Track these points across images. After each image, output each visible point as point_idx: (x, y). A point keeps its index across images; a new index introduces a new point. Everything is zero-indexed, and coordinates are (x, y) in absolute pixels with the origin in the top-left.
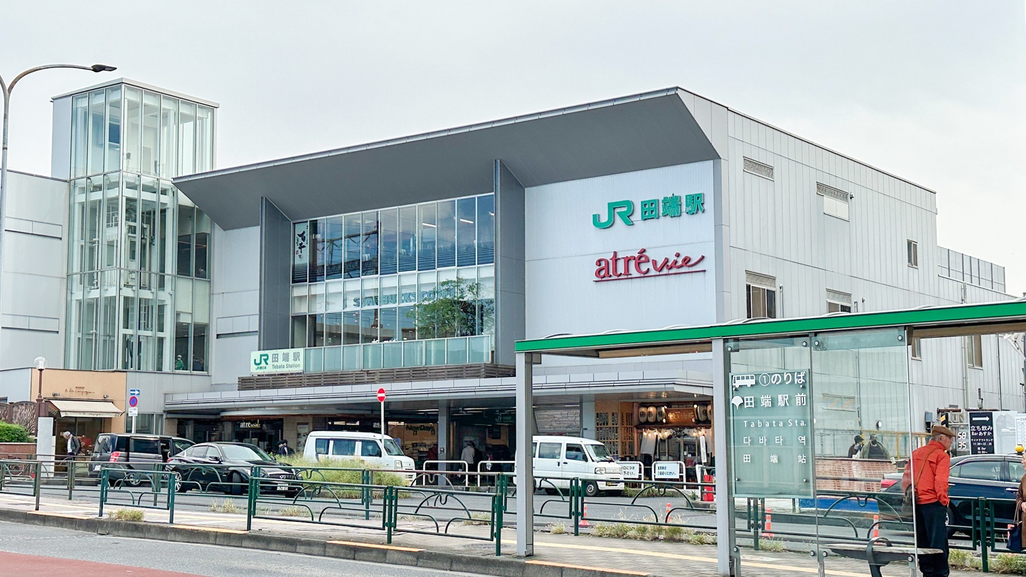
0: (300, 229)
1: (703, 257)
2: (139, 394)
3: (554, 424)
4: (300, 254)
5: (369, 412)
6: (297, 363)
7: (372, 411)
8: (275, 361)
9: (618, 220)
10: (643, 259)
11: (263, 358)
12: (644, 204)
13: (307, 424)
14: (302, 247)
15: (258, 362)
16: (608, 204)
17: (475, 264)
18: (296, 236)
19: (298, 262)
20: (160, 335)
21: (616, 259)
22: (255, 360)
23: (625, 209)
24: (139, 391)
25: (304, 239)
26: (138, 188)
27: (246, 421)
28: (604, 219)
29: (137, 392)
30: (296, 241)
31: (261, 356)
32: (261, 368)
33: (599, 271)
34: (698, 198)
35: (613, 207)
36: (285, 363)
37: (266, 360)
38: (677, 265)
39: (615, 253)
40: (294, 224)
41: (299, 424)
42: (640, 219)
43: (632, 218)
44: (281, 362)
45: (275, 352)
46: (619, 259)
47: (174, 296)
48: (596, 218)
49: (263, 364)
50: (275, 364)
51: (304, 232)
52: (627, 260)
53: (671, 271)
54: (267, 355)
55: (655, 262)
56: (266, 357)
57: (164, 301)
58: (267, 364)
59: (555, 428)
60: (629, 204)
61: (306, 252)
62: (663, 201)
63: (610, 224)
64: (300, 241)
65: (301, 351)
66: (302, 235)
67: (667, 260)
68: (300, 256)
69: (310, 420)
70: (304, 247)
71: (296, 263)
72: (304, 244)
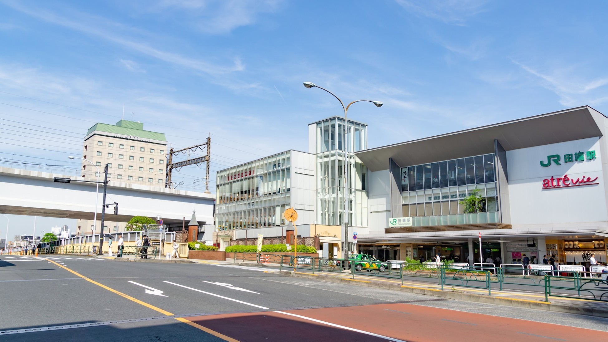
0: (404, 170)
1: (597, 178)
2: (357, 234)
3: (515, 248)
4: (404, 180)
5: (436, 243)
6: (409, 223)
7: (438, 242)
8: (399, 222)
9: (553, 163)
10: (566, 179)
11: (394, 221)
12: (565, 156)
13: (410, 247)
14: (405, 177)
15: (392, 222)
16: (548, 156)
17: (484, 183)
18: (402, 173)
19: (404, 183)
20: (351, 212)
21: (552, 179)
22: (391, 222)
23: (556, 158)
24: (357, 233)
25: (406, 174)
26: (342, 156)
27: (385, 246)
28: (546, 162)
29: (356, 234)
30: (402, 175)
31: (393, 220)
32: (393, 225)
33: (545, 184)
34: (593, 152)
35: (549, 158)
36: (404, 223)
37: (395, 222)
38: (584, 181)
39: (552, 177)
40: (401, 169)
41: (407, 247)
42: (564, 162)
43: (560, 162)
44: (402, 222)
45: (399, 218)
46: (554, 179)
47: (355, 197)
48: (542, 163)
49: (394, 223)
50: (400, 223)
51: (406, 172)
52: (559, 180)
53: (581, 184)
54: (396, 220)
55: (572, 180)
56: (395, 221)
57: (352, 199)
58: (396, 223)
59: (515, 250)
60: (558, 156)
61: (407, 179)
62: (575, 154)
63: (549, 164)
64: (404, 175)
65: (411, 218)
66: (405, 173)
67: (578, 180)
68: (405, 181)
69: (412, 246)
70: (406, 177)
71: (403, 184)
72: (406, 176)
